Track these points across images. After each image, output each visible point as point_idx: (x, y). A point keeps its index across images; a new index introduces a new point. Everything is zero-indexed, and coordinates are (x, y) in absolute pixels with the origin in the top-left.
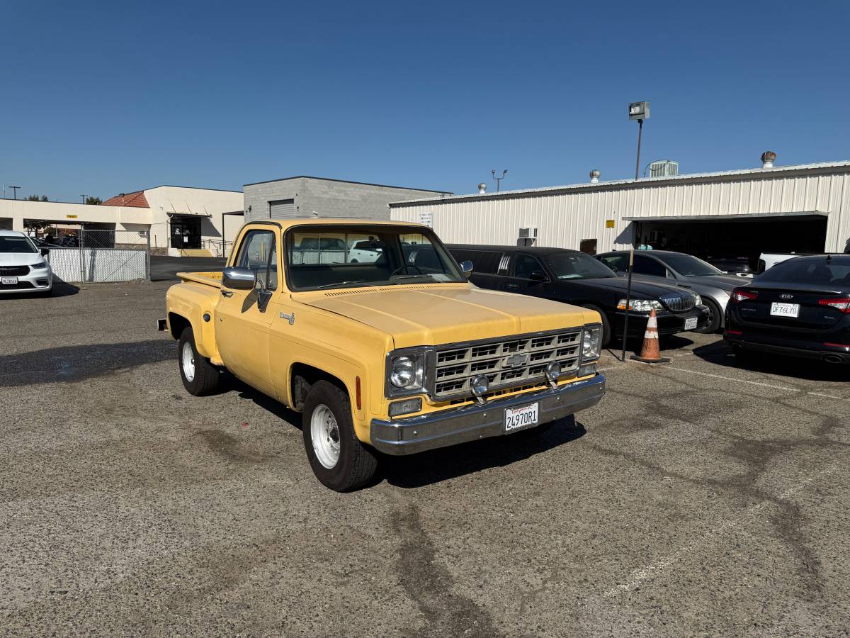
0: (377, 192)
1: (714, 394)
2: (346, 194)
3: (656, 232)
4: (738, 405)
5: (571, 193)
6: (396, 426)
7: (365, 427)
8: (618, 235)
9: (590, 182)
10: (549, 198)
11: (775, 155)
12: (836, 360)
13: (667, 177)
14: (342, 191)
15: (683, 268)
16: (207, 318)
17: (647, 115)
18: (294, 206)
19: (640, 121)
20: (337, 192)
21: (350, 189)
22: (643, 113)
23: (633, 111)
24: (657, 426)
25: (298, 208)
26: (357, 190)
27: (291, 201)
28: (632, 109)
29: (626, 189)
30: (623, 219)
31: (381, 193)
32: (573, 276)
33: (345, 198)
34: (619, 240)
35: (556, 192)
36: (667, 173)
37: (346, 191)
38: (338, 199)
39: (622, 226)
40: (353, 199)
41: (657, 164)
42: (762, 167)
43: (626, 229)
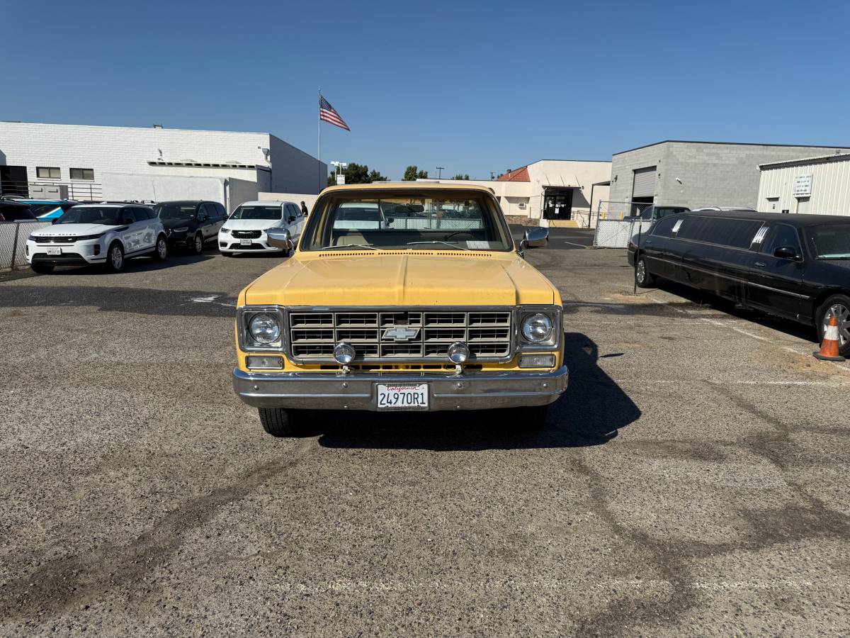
0: (760, 153)
2: (719, 157)
14: (713, 154)
18: (656, 173)
20: (707, 156)
21: (724, 151)
25: (659, 175)
26: (734, 152)
27: (653, 168)
31: (765, 153)
32: (841, 256)
33: (716, 162)
37: (719, 154)
38: (708, 164)
40: (727, 162)
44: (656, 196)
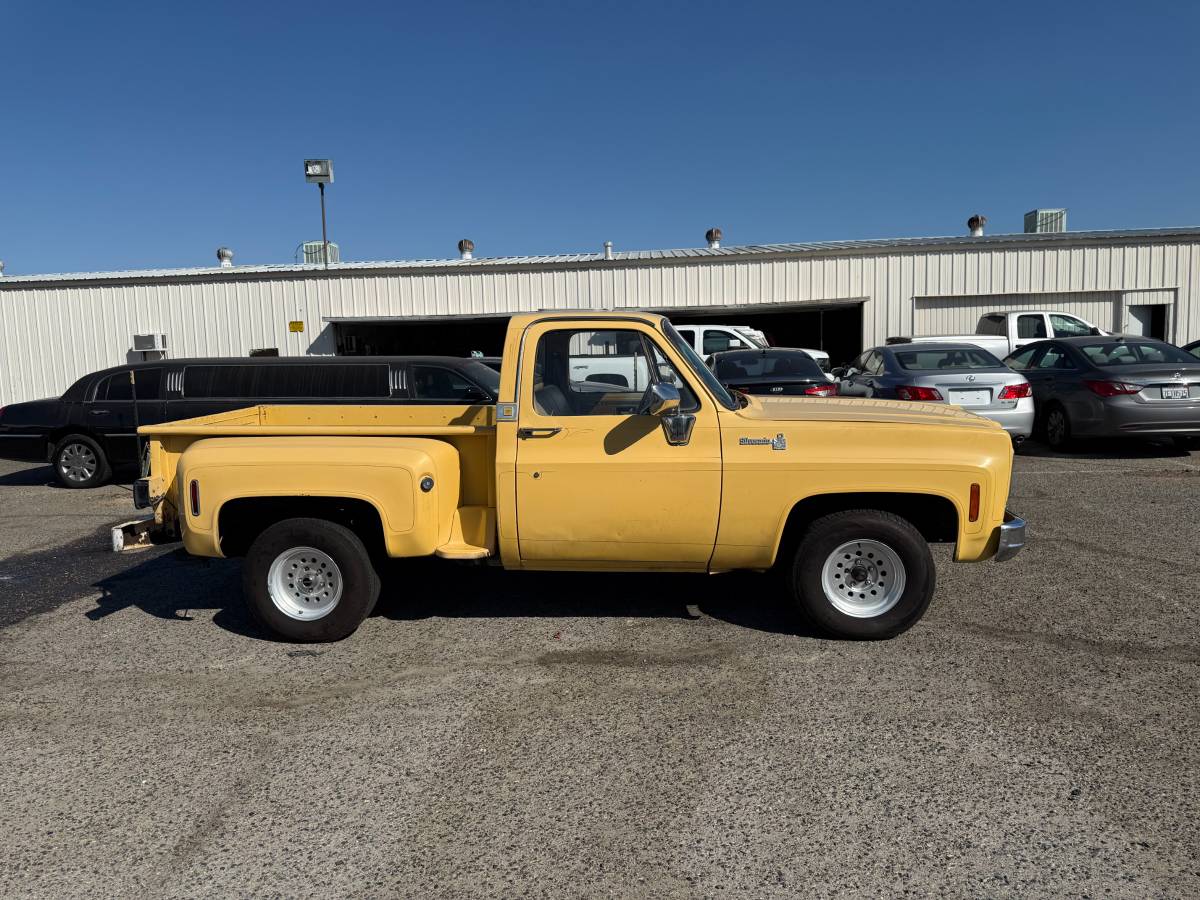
3: (354, 338)
8: (312, 341)
9: (220, 267)
11: (471, 243)
16: (429, 486)
17: (331, 179)
22: (328, 176)
23: (310, 171)
28: (310, 168)
29: (315, 278)
30: (319, 319)
39: (315, 329)
41: (313, 244)
42: (461, 258)
43: (322, 334)
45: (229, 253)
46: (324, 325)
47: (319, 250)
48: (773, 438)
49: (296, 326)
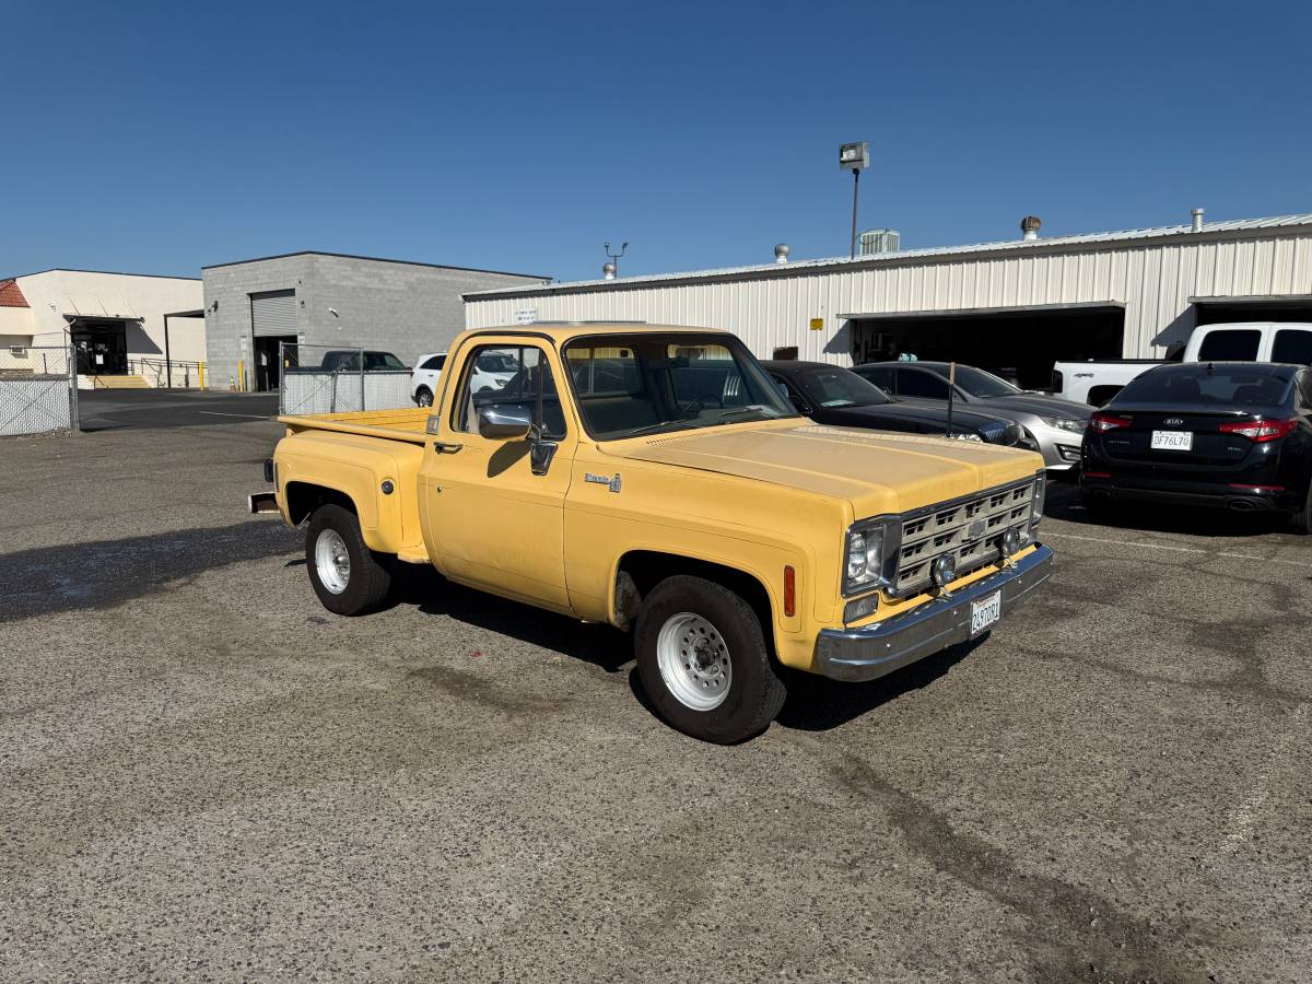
0: (432, 276)
1: (1104, 563)
2: (382, 280)
3: (880, 336)
4: (1152, 579)
5: (755, 279)
6: (854, 636)
7: (803, 642)
8: (829, 340)
9: (775, 262)
10: (732, 286)
11: (1039, 222)
12: (1246, 506)
13: (885, 254)
14: (374, 275)
15: (976, 387)
16: (388, 488)
17: (866, 163)
18: (296, 301)
19: (856, 172)
20: (369, 277)
21: (389, 271)
22: (861, 160)
23: (845, 157)
24: (1073, 614)
25: (303, 303)
26: (399, 273)
27: (290, 292)
28: (845, 154)
29: (838, 272)
30: (838, 316)
31: (439, 277)
32: (841, 403)
33: (380, 286)
34: (831, 348)
35: (733, 278)
36: (885, 248)
37: (382, 275)
38: (370, 289)
39: (833, 327)
40: (394, 287)
41: (870, 234)
42: (1023, 239)
43: (840, 331)
44: (302, 334)
45: (785, 249)
46: (842, 322)
47: (876, 240)
48: (611, 478)
49: (817, 324)
